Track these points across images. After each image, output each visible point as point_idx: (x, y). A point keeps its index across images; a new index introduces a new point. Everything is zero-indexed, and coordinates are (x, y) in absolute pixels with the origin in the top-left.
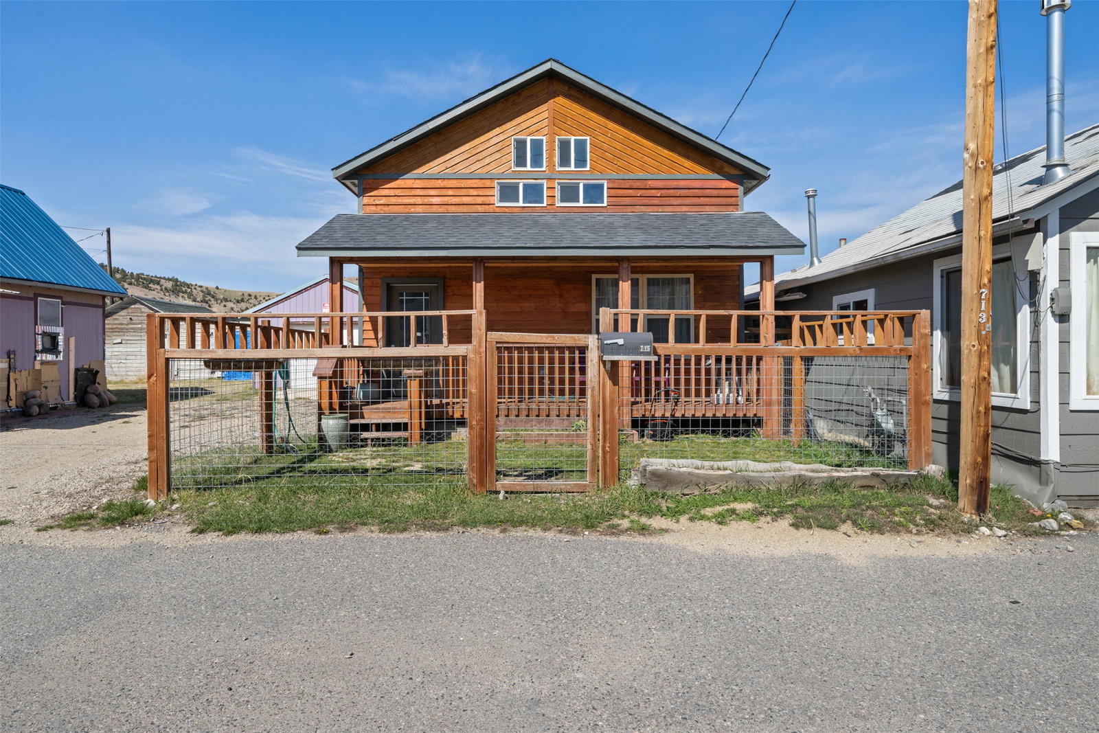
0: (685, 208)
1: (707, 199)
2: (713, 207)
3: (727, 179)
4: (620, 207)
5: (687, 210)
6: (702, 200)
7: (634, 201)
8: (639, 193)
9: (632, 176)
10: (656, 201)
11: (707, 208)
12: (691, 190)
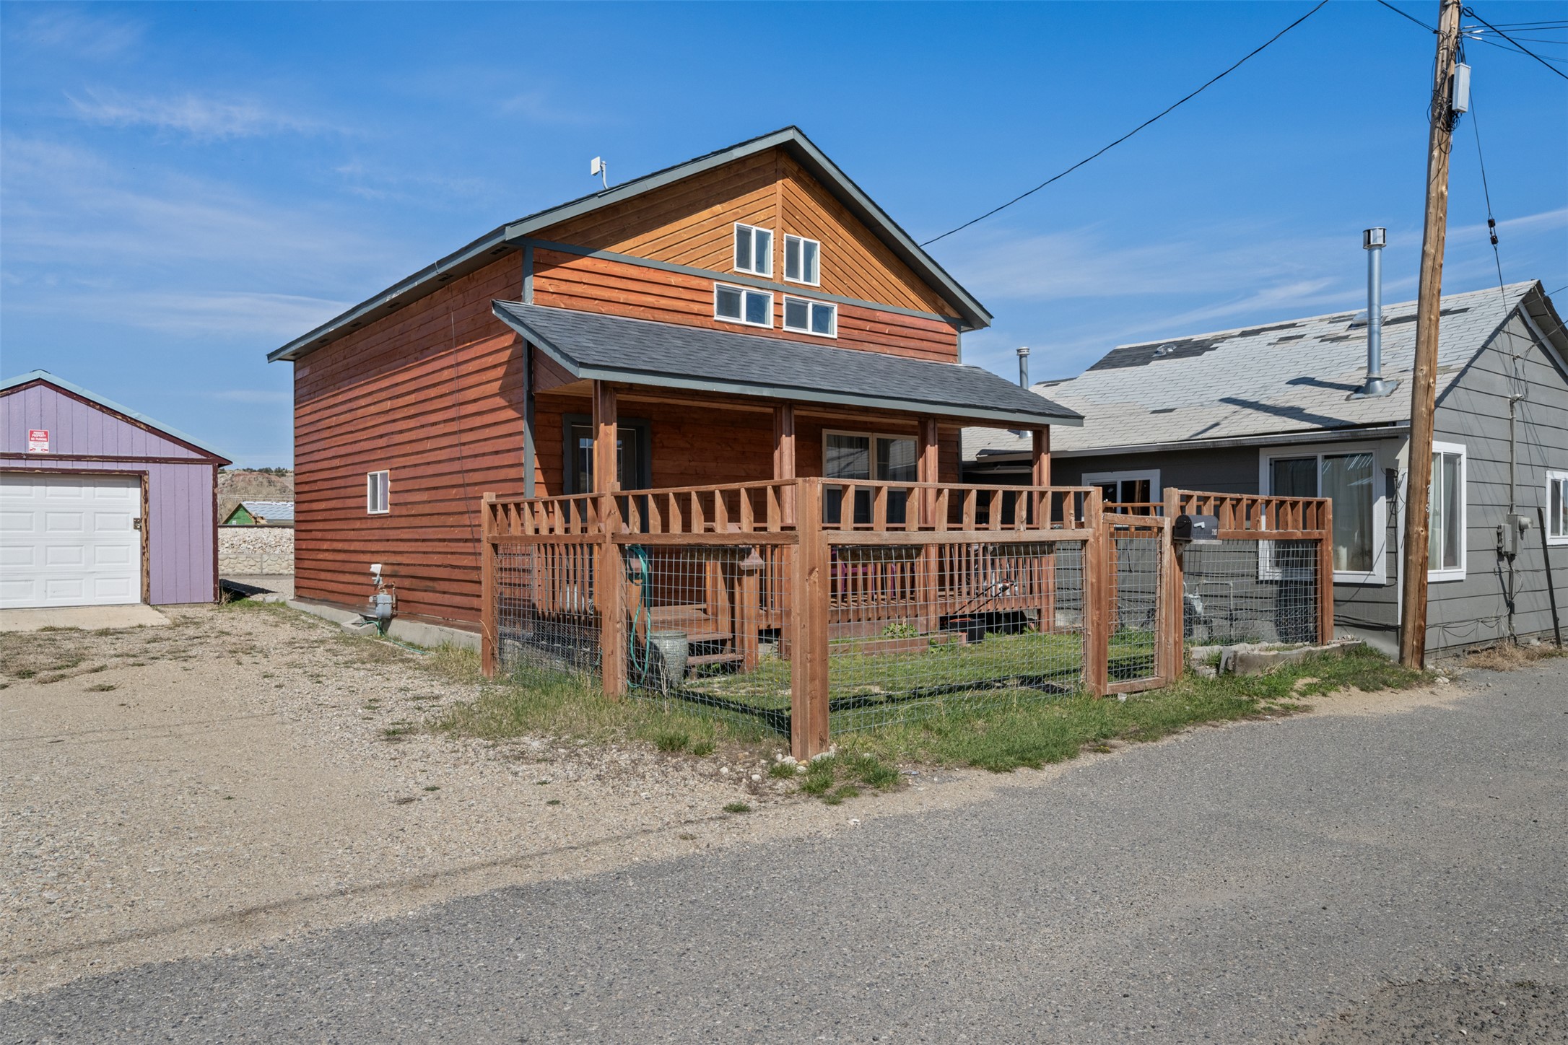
0: (911, 353)
1: (929, 344)
2: (936, 355)
3: (947, 323)
4: (850, 342)
5: (913, 355)
6: (925, 345)
7: (864, 336)
8: (868, 326)
9: (861, 303)
10: (883, 339)
11: (931, 356)
12: (915, 331)
